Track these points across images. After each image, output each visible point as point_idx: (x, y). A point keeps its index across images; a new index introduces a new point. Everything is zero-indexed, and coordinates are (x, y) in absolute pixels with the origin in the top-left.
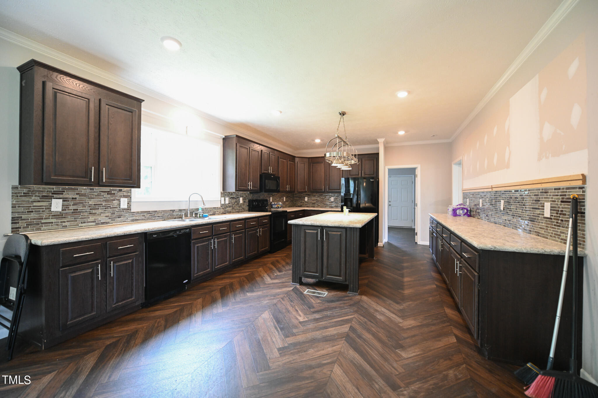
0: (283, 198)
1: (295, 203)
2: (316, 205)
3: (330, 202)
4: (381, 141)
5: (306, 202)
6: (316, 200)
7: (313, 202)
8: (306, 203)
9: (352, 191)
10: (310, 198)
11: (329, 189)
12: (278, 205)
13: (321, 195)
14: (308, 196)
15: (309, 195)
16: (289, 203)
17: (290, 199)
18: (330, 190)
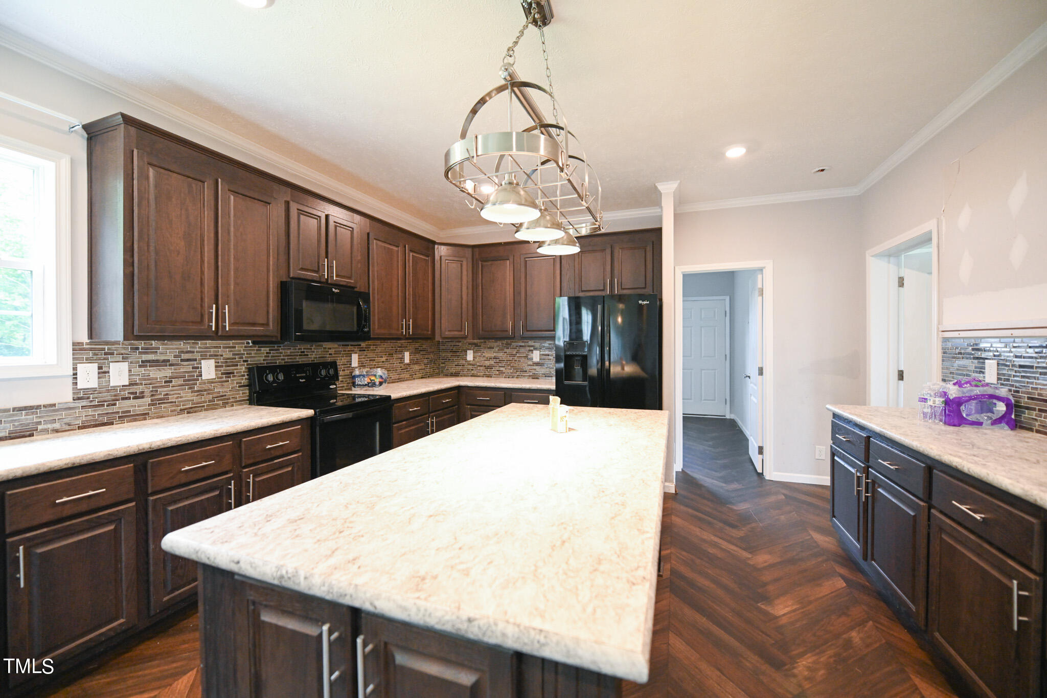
0: (400, 356)
1: (443, 365)
2: (494, 371)
3: (530, 363)
4: (667, 189)
5: (470, 364)
6: (495, 358)
7: (487, 363)
8: (471, 367)
9: (586, 336)
10: (479, 354)
11: (525, 327)
12: (373, 378)
13: (508, 346)
14: (476, 347)
15: (476, 345)
16: (423, 367)
17: (426, 356)
18: (527, 331)
